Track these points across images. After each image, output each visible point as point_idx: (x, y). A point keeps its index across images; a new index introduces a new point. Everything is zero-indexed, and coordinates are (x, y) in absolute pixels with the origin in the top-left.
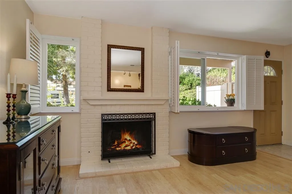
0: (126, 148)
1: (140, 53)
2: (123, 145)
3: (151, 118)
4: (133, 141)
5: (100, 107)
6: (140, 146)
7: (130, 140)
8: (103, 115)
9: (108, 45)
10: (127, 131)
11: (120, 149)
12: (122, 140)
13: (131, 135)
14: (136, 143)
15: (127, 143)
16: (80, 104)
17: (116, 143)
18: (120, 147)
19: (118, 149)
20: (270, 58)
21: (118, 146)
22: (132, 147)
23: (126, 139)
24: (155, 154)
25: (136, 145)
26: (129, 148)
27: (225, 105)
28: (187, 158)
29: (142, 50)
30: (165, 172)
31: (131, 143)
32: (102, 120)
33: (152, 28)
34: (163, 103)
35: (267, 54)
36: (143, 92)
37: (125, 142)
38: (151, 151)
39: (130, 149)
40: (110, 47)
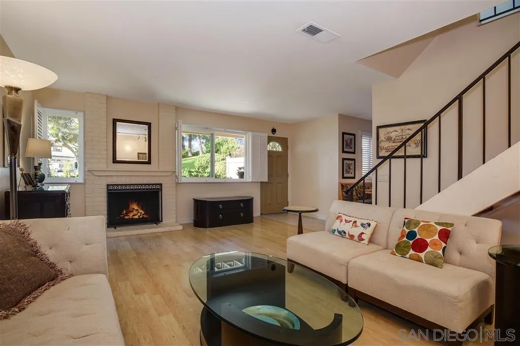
0: (134, 217)
1: (146, 127)
2: (131, 215)
3: (158, 189)
4: (141, 211)
5: (105, 178)
6: (147, 216)
7: (137, 210)
8: (108, 185)
9: (114, 119)
10: (135, 202)
11: (128, 217)
12: (130, 209)
13: (138, 205)
14: (143, 213)
15: (135, 212)
16: (85, 175)
17: (125, 212)
18: (129, 216)
19: (126, 217)
20: (277, 135)
21: (127, 214)
22: (139, 216)
23: (134, 209)
24: (162, 221)
25: (143, 214)
26: (136, 217)
27: (237, 177)
28: (193, 225)
29: (149, 125)
30: (170, 234)
31: (139, 212)
32: (108, 190)
33: (159, 104)
34: (169, 174)
35: (274, 131)
36: (150, 164)
37: (133, 211)
38: (159, 219)
39: (137, 219)
40: (115, 121)
